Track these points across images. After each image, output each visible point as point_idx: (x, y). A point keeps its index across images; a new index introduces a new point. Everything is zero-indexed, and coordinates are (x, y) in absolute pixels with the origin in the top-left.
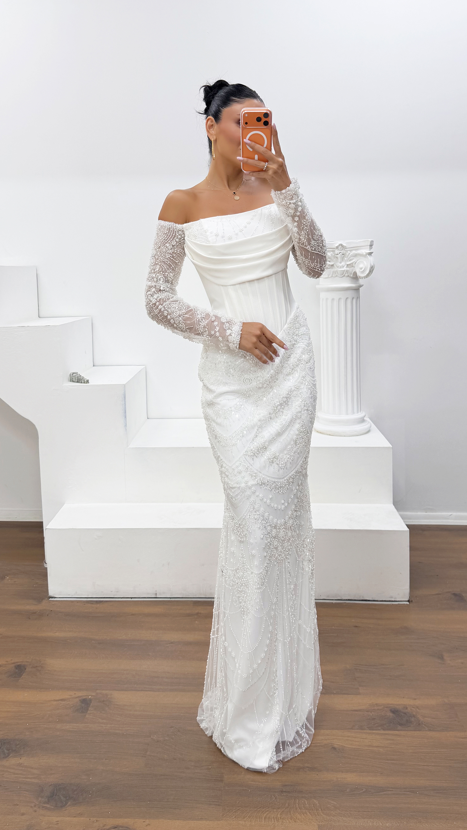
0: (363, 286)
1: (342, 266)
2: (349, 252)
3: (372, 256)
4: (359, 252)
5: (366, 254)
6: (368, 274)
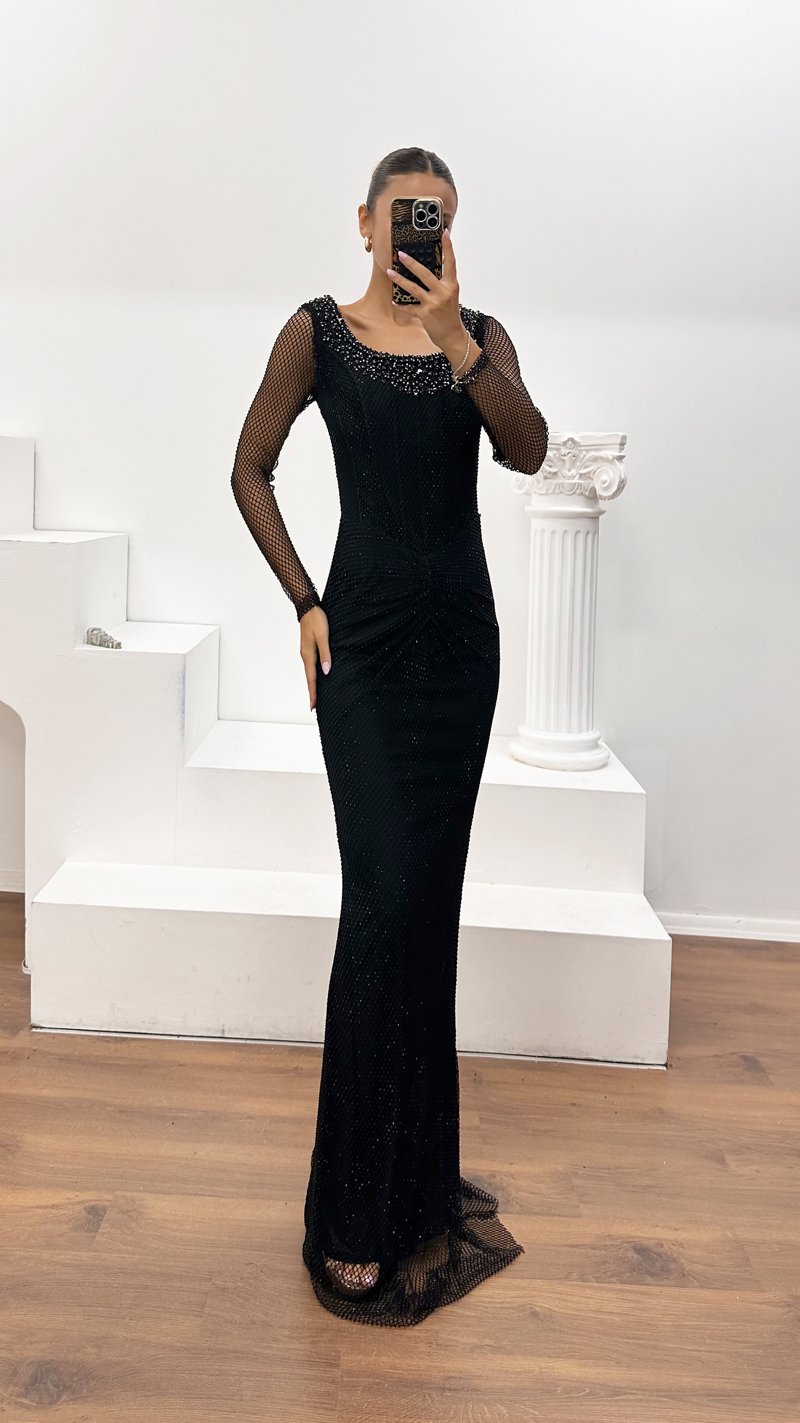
0: (606, 513)
2: (583, 453)
3: (622, 462)
4: (601, 454)
5: (613, 458)
6: (615, 494)
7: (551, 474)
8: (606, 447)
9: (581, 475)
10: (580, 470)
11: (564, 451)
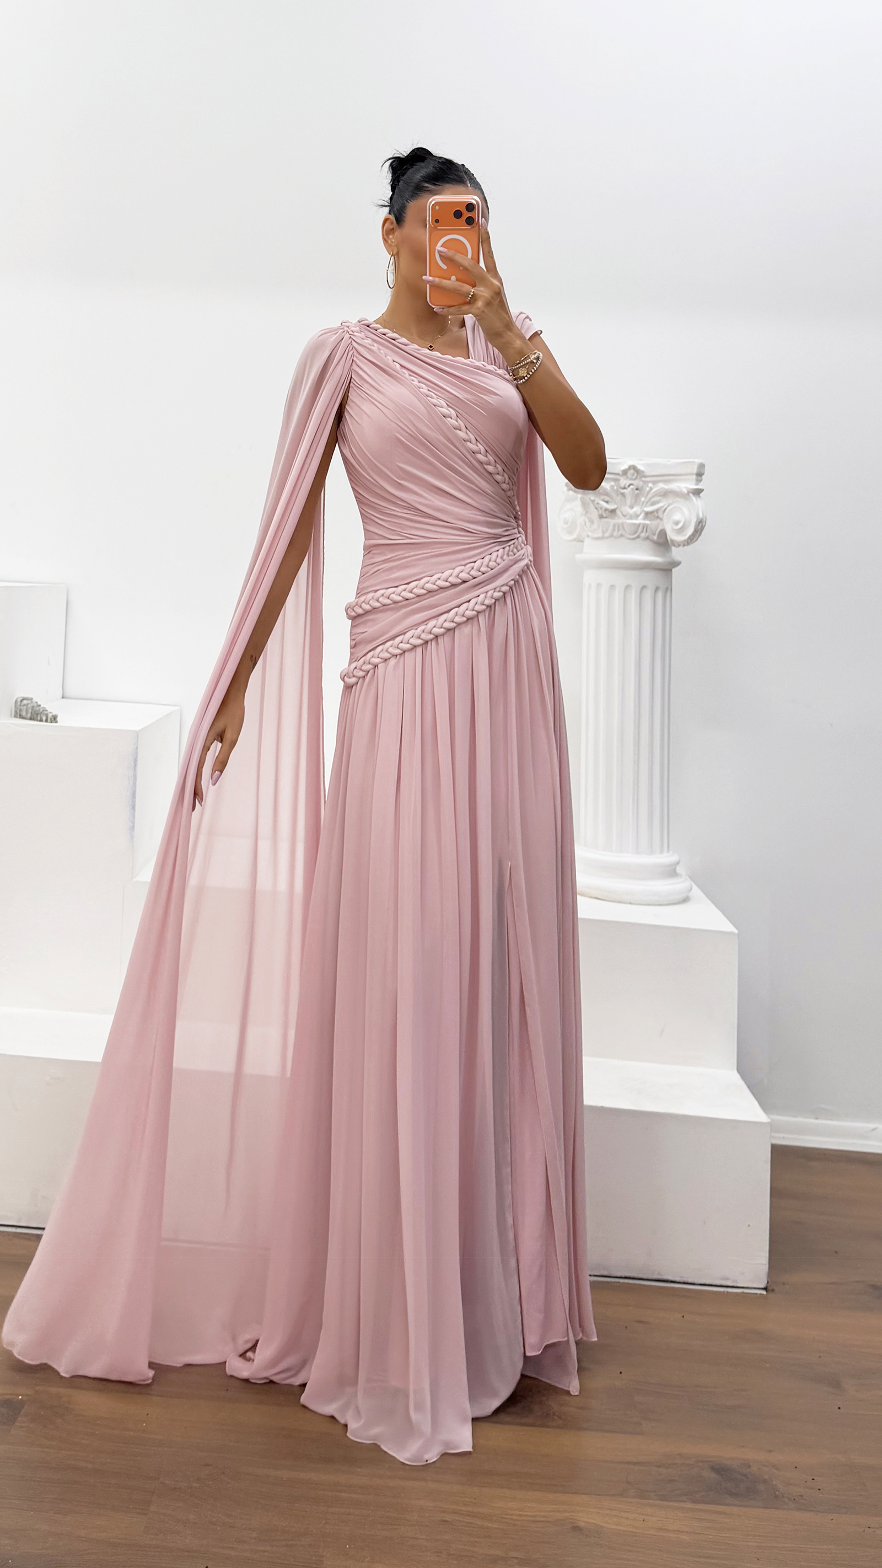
0: (679, 567)
1: (633, 514)
2: (650, 485)
3: (700, 497)
4: (673, 486)
5: (688, 492)
6: (692, 538)
7: (607, 512)
8: (678, 478)
9: (647, 514)
10: (645, 506)
11: (624, 482)
